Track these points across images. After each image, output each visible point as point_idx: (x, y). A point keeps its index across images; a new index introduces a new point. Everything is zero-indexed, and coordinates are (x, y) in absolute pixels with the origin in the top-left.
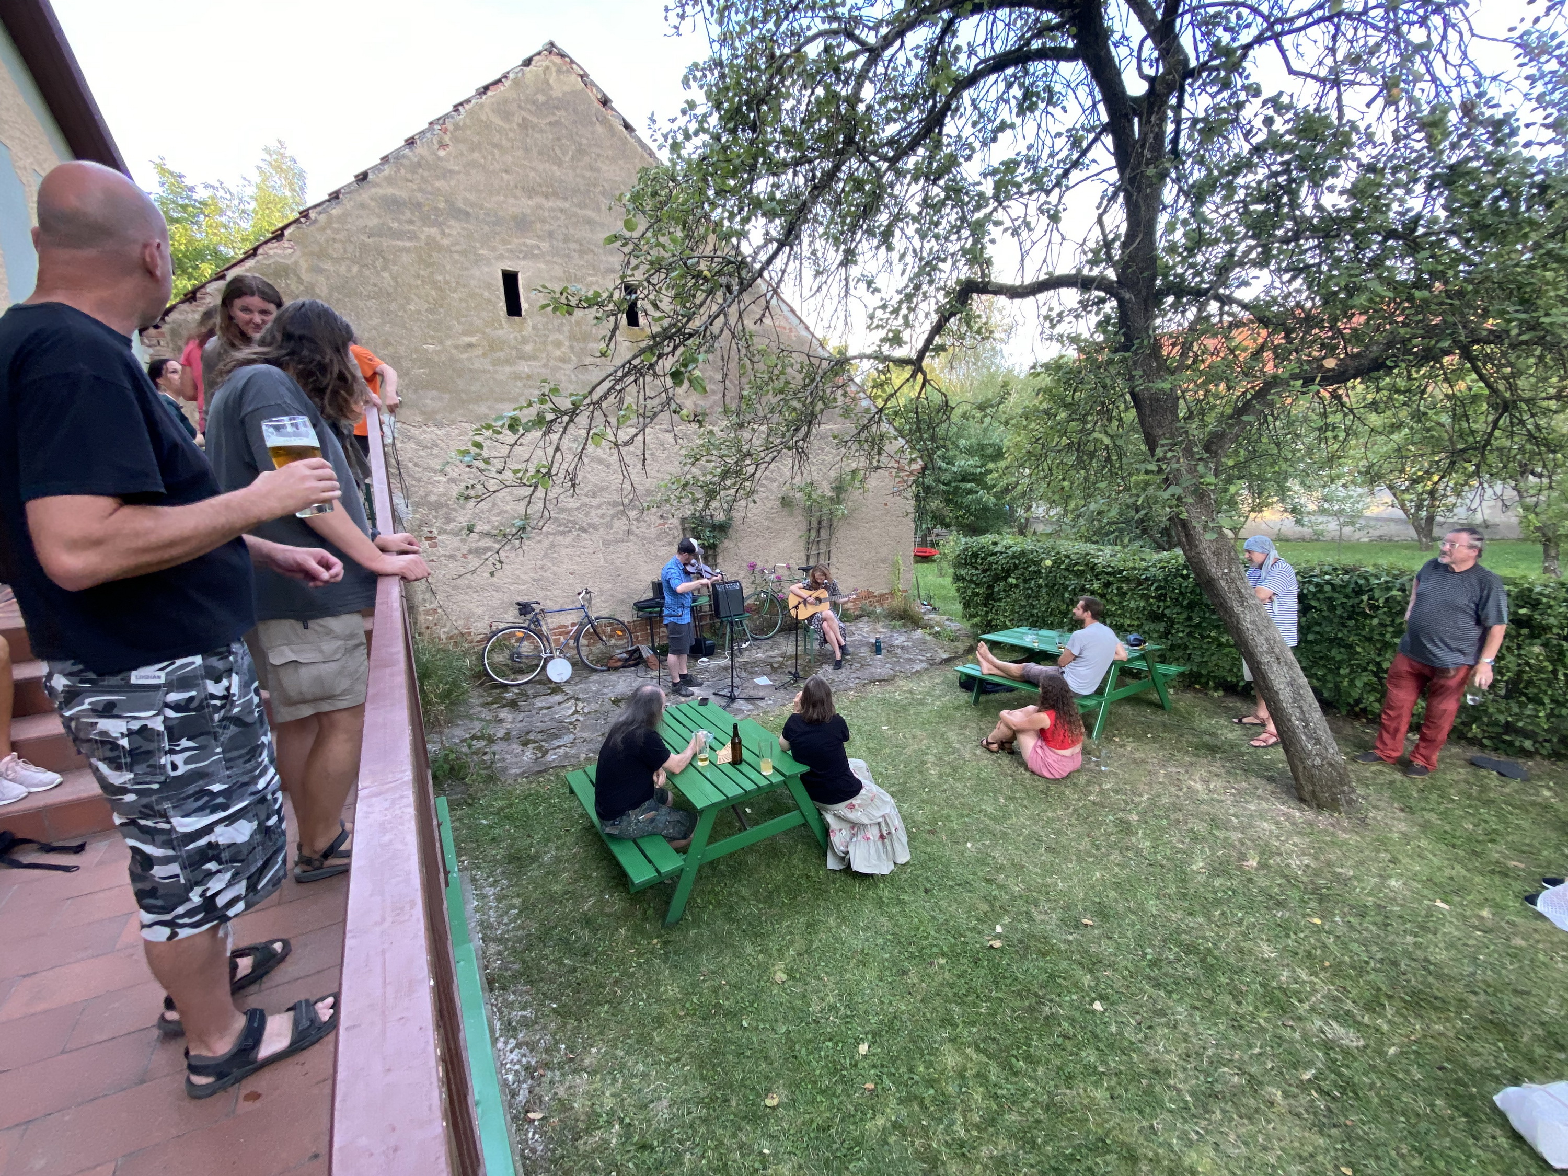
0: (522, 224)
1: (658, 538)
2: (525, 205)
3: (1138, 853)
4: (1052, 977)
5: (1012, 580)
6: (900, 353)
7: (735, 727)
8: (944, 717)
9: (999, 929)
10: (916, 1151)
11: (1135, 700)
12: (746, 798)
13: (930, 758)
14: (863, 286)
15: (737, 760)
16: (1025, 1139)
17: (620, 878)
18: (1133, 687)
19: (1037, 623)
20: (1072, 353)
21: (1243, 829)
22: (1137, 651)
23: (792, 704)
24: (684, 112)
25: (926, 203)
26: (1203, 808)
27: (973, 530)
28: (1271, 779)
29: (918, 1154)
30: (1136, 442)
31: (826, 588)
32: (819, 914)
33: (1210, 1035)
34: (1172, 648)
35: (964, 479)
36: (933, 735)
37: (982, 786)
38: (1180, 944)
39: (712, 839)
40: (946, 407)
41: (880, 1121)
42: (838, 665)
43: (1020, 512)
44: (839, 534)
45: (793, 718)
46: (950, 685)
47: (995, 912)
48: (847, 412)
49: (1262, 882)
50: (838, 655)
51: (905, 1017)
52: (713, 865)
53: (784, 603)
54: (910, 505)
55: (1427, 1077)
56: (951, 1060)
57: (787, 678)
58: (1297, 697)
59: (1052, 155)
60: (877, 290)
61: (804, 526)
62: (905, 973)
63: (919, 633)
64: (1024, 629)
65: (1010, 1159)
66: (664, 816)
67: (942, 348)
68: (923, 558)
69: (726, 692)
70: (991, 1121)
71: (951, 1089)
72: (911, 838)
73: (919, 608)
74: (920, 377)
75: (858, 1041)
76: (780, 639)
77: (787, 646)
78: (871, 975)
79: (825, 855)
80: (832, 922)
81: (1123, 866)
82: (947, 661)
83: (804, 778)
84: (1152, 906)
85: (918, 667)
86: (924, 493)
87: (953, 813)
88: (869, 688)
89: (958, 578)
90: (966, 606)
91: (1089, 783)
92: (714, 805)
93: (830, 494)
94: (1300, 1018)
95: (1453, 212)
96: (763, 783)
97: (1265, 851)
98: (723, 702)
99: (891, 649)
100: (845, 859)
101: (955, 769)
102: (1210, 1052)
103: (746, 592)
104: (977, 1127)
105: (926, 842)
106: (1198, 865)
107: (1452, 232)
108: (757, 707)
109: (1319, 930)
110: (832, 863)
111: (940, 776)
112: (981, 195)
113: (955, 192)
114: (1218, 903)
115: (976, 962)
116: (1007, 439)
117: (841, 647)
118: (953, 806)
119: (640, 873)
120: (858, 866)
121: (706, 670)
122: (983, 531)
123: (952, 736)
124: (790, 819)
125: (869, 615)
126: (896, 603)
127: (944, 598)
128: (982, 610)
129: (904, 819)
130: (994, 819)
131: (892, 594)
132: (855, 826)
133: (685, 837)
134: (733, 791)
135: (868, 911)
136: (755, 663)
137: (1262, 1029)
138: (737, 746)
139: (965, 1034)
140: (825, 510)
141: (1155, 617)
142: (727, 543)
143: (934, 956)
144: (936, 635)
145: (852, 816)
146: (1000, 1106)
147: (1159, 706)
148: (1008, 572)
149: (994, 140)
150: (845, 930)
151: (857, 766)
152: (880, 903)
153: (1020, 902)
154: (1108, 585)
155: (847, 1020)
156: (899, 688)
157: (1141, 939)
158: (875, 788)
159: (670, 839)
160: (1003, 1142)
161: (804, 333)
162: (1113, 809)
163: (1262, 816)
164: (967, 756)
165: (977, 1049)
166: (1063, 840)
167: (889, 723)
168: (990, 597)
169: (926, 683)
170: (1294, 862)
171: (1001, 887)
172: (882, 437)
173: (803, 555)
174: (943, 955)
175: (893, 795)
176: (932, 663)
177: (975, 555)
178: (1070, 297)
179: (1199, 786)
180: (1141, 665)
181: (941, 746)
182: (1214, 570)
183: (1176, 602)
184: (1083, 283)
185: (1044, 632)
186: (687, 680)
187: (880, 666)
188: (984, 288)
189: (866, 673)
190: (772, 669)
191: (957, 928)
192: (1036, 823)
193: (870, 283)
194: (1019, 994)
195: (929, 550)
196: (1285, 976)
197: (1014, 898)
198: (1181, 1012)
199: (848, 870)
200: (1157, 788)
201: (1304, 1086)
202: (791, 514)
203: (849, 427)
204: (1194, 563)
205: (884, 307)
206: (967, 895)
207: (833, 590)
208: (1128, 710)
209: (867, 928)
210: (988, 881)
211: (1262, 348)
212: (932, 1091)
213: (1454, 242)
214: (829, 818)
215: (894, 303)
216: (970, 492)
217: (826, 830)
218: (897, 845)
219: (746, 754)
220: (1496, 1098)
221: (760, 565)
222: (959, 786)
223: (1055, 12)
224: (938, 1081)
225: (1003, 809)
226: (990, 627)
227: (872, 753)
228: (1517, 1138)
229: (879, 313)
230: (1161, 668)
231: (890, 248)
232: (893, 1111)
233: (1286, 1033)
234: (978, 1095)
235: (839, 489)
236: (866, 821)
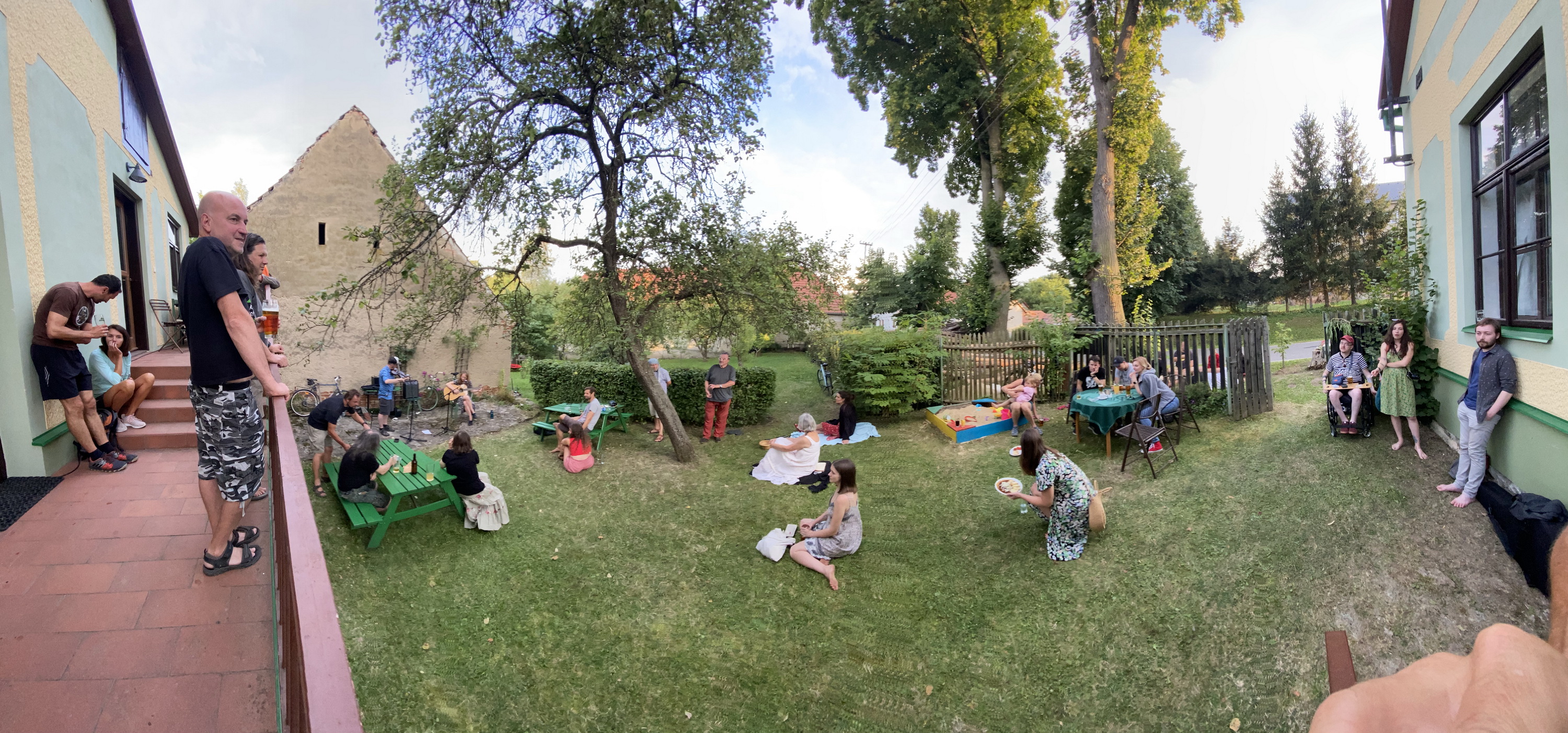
0: (330, 199)
1: (378, 355)
2: (332, 189)
3: (620, 499)
4: (585, 568)
5: (558, 381)
6: (509, 267)
7: (415, 455)
8: (527, 448)
9: (557, 550)
10: (518, 670)
11: (613, 430)
12: (418, 492)
13: (520, 469)
14: (491, 232)
15: (414, 472)
16: (575, 648)
17: (346, 521)
18: (613, 424)
19: (570, 401)
20: (582, 274)
21: (658, 478)
22: (614, 408)
23: (446, 444)
24: (414, 135)
25: (521, 194)
26: (644, 473)
27: (538, 356)
28: (667, 455)
29: (520, 672)
30: (610, 318)
31: (466, 384)
32: (460, 551)
33: (654, 570)
34: (627, 406)
35: (534, 332)
36: (521, 458)
37: (547, 481)
38: (640, 535)
39: (398, 510)
40: (529, 296)
41: (497, 657)
42: (470, 423)
43: (560, 349)
44: (473, 357)
45: (448, 451)
46: (528, 432)
47: (555, 541)
48: (481, 296)
49: (668, 498)
50: (471, 418)
51: (509, 602)
52: (397, 523)
53: (441, 393)
54: (510, 344)
55: (732, 551)
56: (536, 620)
57: (441, 430)
58: (675, 420)
59: (576, 181)
60: (498, 235)
61: (455, 352)
62: (508, 579)
63: (513, 407)
64: (564, 404)
65: (568, 661)
66: (373, 495)
67: (528, 267)
68: (514, 370)
69: (407, 436)
70: (557, 645)
71: (536, 634)
72: (510, 510)
73: (512, 394)
74: (517, 280)
75: (483, 617)
76: (437, 411)
77: (442, 414)
78: (490, 582)
79: (463, 521)
80: (467, 556)
81: (614, 507)
82: (528, 420)
83: (453, 482)
84: (628, 522)
85: (512, 424)
86: (516, 337)
87: (532, 496)
88: (487, 435)
89: (532, 380)
90: (536, 393)
91: (597, 471)
92: (400, 494)
93: (469, 336)
94: (688, 548)
95: (709, 244)
96: (427, 485)
97: (668, 485)
98: (405, 441)
99: (499, 415)
100: (475, 523)
101: (533, 474)
102: (655, 577)
103: (421, 386)
104: (550, 650)
105: (519, 512)
106: (644, 498)
107: (710, 250)
108: (423, 445)
109: (690, 510)
110: (467, 525)
111: (525, 478)
112: (547, 194)
113: (535, 189)
114: (652, 512)
115: (546, 569)
116: (555, 314)
117: (473, 415)
118: (532, 493)
119: (357, 521)
120: (482, 526)
121: (396, 424)
122: (543, 358)
123: (531, 457)
124: (444, 503)
125: (487, 398)
126: (502, 392)
127: (524, 389)
128: (544, 395)
129: (506, 501)
130: (553, 497)
131: (499, 388)
132: (481, 507)
133: (383, 507)
134: (411, 488)
135: (488, 550)
136: (423, 423)
137: (675, 559)
138: (414, 465)
139: (542, 605)
140: (466, 344)
141: (620, 393)
142: (412, 361)
143: (525, 568)
144: (522, 408)
145: (480, 501)
146: (561, 636)
147: (623, 432)
148: (556, 378)
149: (553, 168)
150: (475, 560)
151: (483, 476)
152: (494, 545)
153: (566, 535)
154: (600, 380)
155: (476, 607)
156: (503, 435)
157: (625, 537)
158: (493, 487)
159: (376, 507)
160: (564, 653)
161: (460, 253)
162: (609, 481)
163: (665, 471)
164: (538, 466)
165: (549, 611)
166: (586, 501)
167: (497, 453)
168: (548, 389)
169: (517, 431)
170: (679, 486)
171: (556, 529)
172: (498, 309)
173: (453, 367)
174: (529, 568)
175: (501, 489)
176: (520, 422)
177: (541, 369)
178: (582, 249)
179: (640, 464)
180: (616, 414)
181: (525, 462)
182: (643, 372)
183: (628, 386)
184: (585, 242)
185: (574, 405)
186: (386, 428)
187: (493, 424)
188: (548, 240)
189: (485, 428)
190: (432, 426)
191: (536, 553)
192: (572, 495)
193: (495, 231)
194: (568, 580)
195: (516, 366)
196: (680, 534)
197: (563, 534)
198: (643, 565)
199: (476, 529)
200: (625, 468)
201: (692, 576)
202: (447, 347)
203: (482, 304)
204: (636, 370)
205: (502, 243)
206: (540, 536)
207: (469, 385)
208: (611, 434)
209: (487, 559)
210: (550, 527)
211: (654, 282)
212: (526, 638)
213: (709, 254)
214: (467, 502)
215: (507, 241)
216: (537, 338)
217: (464, 508)
218: (503, 515)
219: (419, 470)
220: (757, 548)
221: (428, 373)
222: (535, 482)
223: (579, 114)
224: (530, 631)
225: (557, 491)
226: (548, 403)
227: (489, 469)
228: (765, 557)
229: (500, 247)
230: (624, 415)
231: (505, 214)
232: (504, 650)
233: (684, 557)
234: (549, 635)
235: (474, 333)
236: (487, 504)
